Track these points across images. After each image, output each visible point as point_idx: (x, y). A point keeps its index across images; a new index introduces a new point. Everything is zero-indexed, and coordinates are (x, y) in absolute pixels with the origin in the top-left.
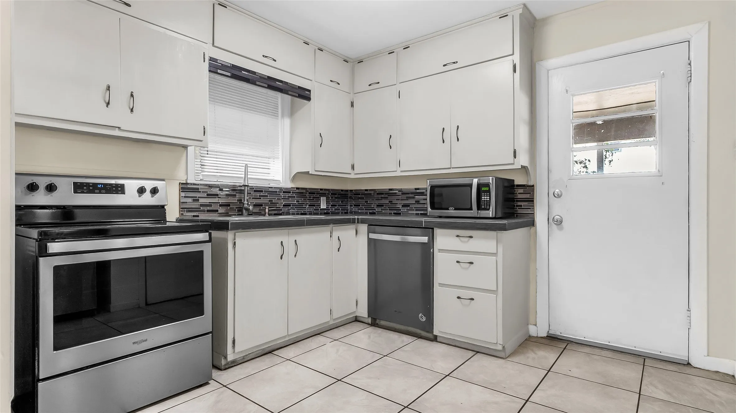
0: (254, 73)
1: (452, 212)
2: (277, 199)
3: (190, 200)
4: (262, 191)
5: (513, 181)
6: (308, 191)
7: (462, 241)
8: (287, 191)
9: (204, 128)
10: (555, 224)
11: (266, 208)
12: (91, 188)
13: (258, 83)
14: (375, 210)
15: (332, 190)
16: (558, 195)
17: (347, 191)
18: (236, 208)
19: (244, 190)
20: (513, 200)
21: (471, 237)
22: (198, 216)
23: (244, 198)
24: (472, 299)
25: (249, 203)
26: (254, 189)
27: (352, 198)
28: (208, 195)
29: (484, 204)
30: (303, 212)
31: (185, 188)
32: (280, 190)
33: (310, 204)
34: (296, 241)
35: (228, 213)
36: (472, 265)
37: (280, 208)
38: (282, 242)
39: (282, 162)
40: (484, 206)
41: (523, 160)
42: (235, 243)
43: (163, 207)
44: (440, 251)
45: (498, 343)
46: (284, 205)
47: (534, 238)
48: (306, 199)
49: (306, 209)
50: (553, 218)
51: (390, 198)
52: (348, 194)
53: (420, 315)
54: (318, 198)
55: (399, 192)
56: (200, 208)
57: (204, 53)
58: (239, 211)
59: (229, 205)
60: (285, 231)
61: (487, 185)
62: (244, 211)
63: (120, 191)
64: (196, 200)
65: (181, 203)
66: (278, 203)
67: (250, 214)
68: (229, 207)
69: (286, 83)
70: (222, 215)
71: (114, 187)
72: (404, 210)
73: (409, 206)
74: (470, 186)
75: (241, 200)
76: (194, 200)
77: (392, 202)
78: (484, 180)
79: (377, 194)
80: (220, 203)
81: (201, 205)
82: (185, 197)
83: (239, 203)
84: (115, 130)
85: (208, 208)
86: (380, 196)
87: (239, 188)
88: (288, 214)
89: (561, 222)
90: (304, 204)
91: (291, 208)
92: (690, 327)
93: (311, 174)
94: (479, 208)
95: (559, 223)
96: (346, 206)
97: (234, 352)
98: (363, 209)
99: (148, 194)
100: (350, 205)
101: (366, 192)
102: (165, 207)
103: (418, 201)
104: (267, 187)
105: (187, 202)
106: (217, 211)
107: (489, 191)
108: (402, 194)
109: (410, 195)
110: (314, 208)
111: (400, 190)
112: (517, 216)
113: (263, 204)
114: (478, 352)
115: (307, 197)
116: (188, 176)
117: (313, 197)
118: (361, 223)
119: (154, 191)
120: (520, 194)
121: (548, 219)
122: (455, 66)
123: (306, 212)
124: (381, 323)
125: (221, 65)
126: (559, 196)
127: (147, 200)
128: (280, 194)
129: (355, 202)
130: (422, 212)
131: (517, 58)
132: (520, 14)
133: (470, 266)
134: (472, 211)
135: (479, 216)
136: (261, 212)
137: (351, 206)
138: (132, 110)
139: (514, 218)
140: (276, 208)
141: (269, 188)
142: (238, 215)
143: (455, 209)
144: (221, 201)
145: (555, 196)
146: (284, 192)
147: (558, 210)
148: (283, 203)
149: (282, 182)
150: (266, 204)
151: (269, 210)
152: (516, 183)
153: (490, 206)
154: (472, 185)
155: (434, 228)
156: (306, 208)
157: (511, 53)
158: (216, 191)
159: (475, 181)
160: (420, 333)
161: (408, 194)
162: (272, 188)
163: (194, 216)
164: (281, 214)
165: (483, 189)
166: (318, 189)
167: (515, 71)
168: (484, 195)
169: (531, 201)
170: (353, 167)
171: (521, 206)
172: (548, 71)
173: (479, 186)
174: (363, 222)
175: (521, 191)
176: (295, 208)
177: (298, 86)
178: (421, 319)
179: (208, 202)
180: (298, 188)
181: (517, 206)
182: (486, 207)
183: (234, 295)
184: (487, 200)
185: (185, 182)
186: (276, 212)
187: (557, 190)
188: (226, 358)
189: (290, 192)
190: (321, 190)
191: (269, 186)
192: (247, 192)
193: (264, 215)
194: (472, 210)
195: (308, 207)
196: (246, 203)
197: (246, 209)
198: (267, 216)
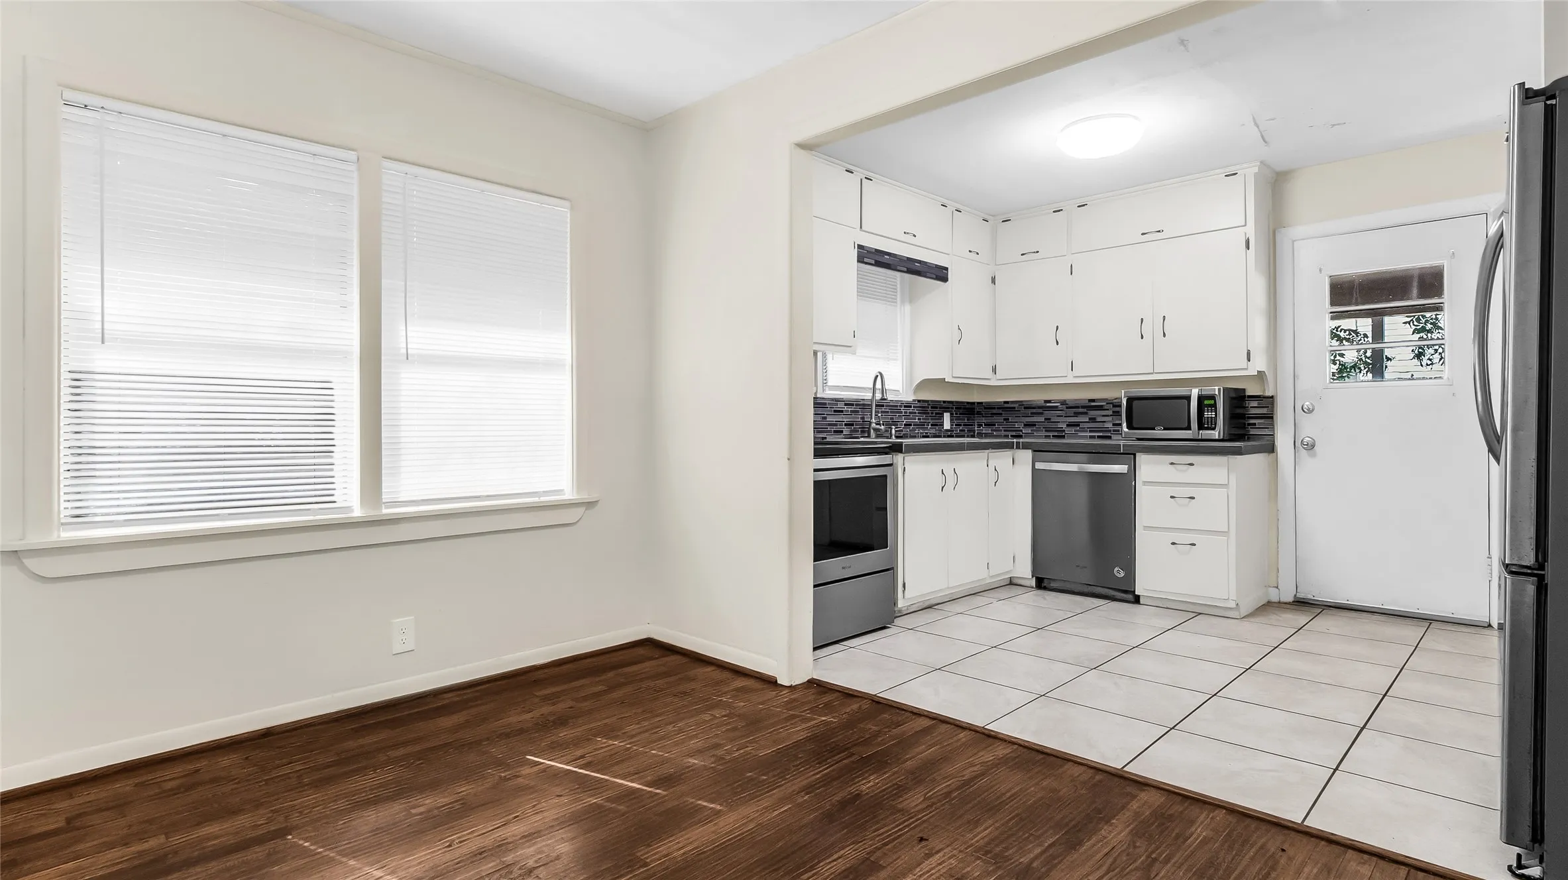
1: (1159, 433)
2: (898, 416)
5: (1244, 390)
6: (930, 405)
7: (1177, 470)
8: (908, 405)
10: (1304, 448)
11: (891, 428)
13: (899, 268)
14: (1021, 431)
15: (957, 402)
16: (1309, 409)
17: (974, 403)
19: (872, 405)
20: (1243, 416)
21: (1191, 464)
23: (871, 415)
24: (1194, 545)
25: (879, 422)
27: (982, 414)
28: (834, 411)
29: (1208, 422)
30: (925, 434)
32: (901, 403)
33: (932, 422)
35: (852, 434)
36: (1193, 500)
37: (902, 428)
39: (901, 365)
40: (1208, 424)
41: (1259, 364)
44: (1145, 483)
45: (1230, 598)
46: (905, 425)
47: (1275, 467)
48: (928, 416)
49: (929, 430)
50: (1302, 441)
51: (1048, 414)
52: (974, 409)
53: (1116, 569)
54: (941, 414)
55: (1061, 405)
56: (828, 428)
57: (854, 241)
58: (867, 432)
59: (852, 425)
61: (1213, 397)
62: (872, 431)
66: (900, 422)
67: (877, 435)
69: (925, 263)
70: (846, 436)
72: (1072, 430)
73: (1078, 425)
74: (1188, 398)
75: (868, 418)
76: (823, 418)
77: (1050, 419)
78: (1207, 391)
79: (1025, 408)
80: (844, 421)
81: (829, 424)
85: (834, 428)
86: (1030, 411)
89: (1313, 446)
90: (926, 422)
91: (913, 428)
92: (1490, 579)
93: (948, 382)
94: (1201, 427)
95: (1311, 447)
96: (972, 425)
97: (904, 599)
98: (1001, 431)
100: (978, 425)
101: (1006, 405)
103: (1095, 419)
106: (842, 432)
107: (1215, 406)
108: (1067, 408)
109: (1081, 410)
110: (937, 428)
111: (1063, 402)
112: (1248, 438)
114: (1200, 614)
115: (929, 413)
117: (935, 414)
118: (1022, 449)
120: (1253, 408)
121: (1295, 442)
122: (1159, 235)
123: (928, 433)
124: (1052, 585)
125: (866, 252)
126: (1310, 411)
128: (903, 410)
129: (985, 420)
130: (1101, 434)
131: (1250, 230)
132: (1256, 174)
133: (1190, 501)
134: (1191, 432)
135: (1200, 437)
137: (980, 426)
139: (1244, 441)
143: (1165, 429)
144: (845, 419)
145: (1303, 411)
146: (905, 406)
147: (1308, 429)
148: (904, 422)
149: (901, 393)
150: (889, 423)
151: (896, 431)
152: (1249, 393)
153: (1215, 424)
154: (1190, 397)
155: (1137, 454)
156: (929, 428)
157: (1244, 224)
158: (841, 406)
159: (1195, 393)
160: (1114, 596)
161: (1078, 407)
165: (1206, 402)
166: (940, 402)
167: (1248, 247)
168: (1208, 410)
169: (1270, 417)
170: (994, 370)
171: (1255, 424)
172: (1293, 241)
173: (1201, 399)
174: (1026, 446)
175: (1255, 404)
176: (917, 428)
178: (1118, 575)
179: (834, 420)
180: (919, 401)
181: (1249, 424)
182: (1210, 426)
184: (1211, 417)
186: (899, 434)
187: (1307, 403)
188: (896, 604)
189: (911, 407)
190: (944, 402)
192: (875, 407)
194: (1191, 430)
195: (930, 426)
196: (874, 421)
197: (875, 430)
198: (893, 437)
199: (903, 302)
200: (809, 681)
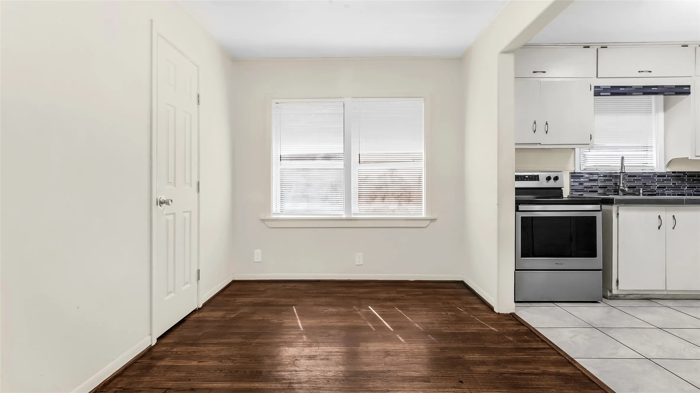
0: (631, 87)
2: (651, 182)
3: (577, 184)
4: (636, 176)
6: (687, 174)
8: (661, 175)
9: (591, 135)
11: (640, 190)
12: (522, 178)
13: (634, 94)
18: (612, 189)
19: (620, 176)
22: (583, 195)
23: (620, 182)
25: (625, 186)
26: (628, 174)
28: (590, 180)
30: (680, 193)
31: (574, 175)
32: (654, 174)
33: (689, 186)
34: (674, 216)
35: (606, 193)
37: (654, 189)
38: (659, 216)
39: (656, 151)
42: (618, 214)
43: (560, 188)
46: (658, 188)
48: (684, 182)
49: (684, 191)
56: (584, 189)
57: (591, 85)
58: (614, 192)
59: (607, 187)
60: (663, 207)
62: (620, 191)
63: (536, 179)
64: (581, 184)
65: (571, 186)
66: (652, 186)
67: (625, 194)
68: (606, 189)
69: (663, 86)
70: (600, 194)
71: (534, 177)
75: (617, 184)
76: (580, 184)
80: (599, 186)
81: (585, 187)
82: (573, 182)
83: (615, 186)
84: (538, 145)
85: (590, 189)
87: (615, 174)
88: (663, 194)
90: (682, 186)
91: (666, 189)
93: (691, 159)
97: (618, 289)
99: (552, 180)
102: (562, 189)
104: (641, 173)
105: (575, 185)
106: (597, 191)
110: (694, 189)
113: (637, 186)
115: (685, 180)
116: (575, 168)
117: (692, 180)
119: (556, 178)
123: (684, 193)
125: (603, 89)
127: (552, 184)
128: (654, 178)
136: (635, 193)
138: (547, 132)
140: (650, 189)
141: (643, 173)
142: (614, 195)
144: (600, 184)
146: (658, 176)
148: (657, 185)
149: (656, 168)
150: (641, 187)
151: (643, 192)
156: (684, 189)
158: (595, 177)
162: (646, 173)
163: (580, 195)
164: (655, 195)
176: (671, 189)
177: (675, 86)
179: (590, 185)
180: (674, 172)
183: (618, 249)
185: (573, 172)
186: (650, 193)
188: (611, 291)
189: (665, 176)
191: (643, 171)
192: (623, 177)
193: (639, 195)
195: (686, 188)
196: (622, 185)
197: (622, 190)
198: (641, 195)
199: (657, 111)
200: (511, 314)
